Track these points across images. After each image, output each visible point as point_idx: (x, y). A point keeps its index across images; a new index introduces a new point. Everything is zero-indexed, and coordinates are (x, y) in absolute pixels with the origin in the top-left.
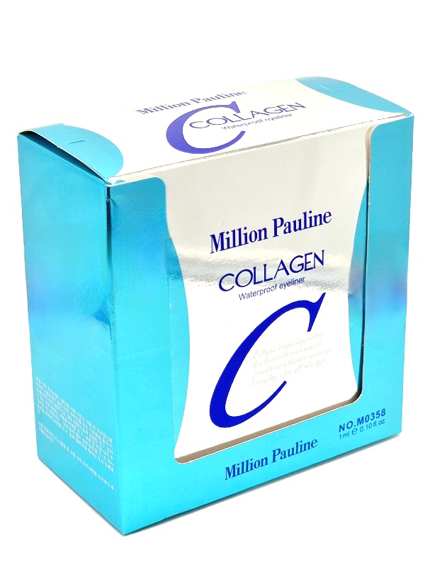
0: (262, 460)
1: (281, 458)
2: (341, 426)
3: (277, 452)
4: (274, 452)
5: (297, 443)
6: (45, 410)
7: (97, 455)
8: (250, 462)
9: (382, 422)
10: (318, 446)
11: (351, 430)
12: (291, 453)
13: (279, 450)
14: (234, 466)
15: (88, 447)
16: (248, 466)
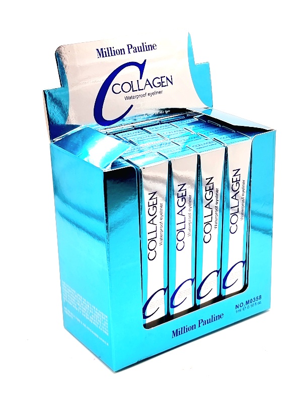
0: (193, 326)
1: (203, 325)
2: (236, 306)
3: (201, 322)
4: (199, 321)
5: (212, 316)
6: (68, 300)
7: (99, 325)
8: (186, 327)
9: (260, 303)
10: (224, 318)
11: (242, 308)
12: (209, 322)
13: (202, 320)
14: (177, 330)
15: (93, 321)
16: (185, 330)
